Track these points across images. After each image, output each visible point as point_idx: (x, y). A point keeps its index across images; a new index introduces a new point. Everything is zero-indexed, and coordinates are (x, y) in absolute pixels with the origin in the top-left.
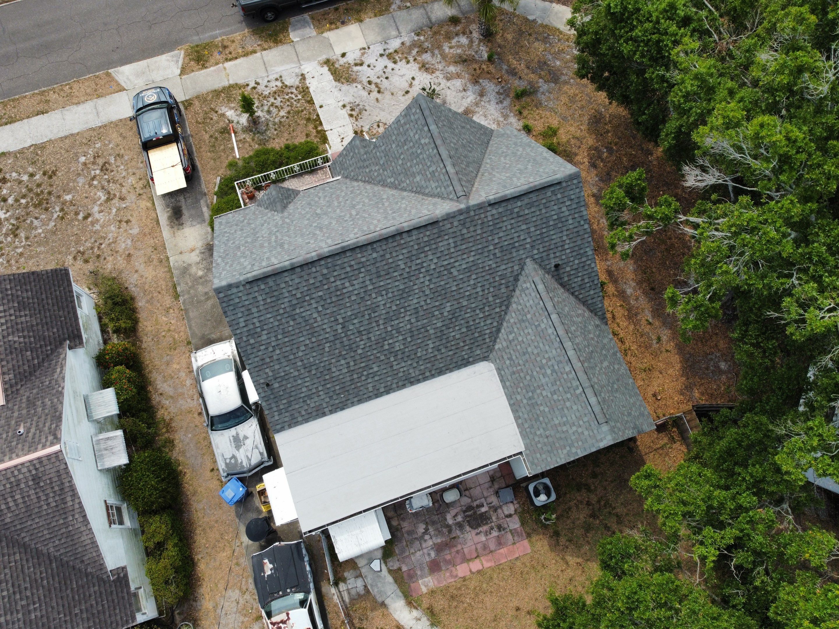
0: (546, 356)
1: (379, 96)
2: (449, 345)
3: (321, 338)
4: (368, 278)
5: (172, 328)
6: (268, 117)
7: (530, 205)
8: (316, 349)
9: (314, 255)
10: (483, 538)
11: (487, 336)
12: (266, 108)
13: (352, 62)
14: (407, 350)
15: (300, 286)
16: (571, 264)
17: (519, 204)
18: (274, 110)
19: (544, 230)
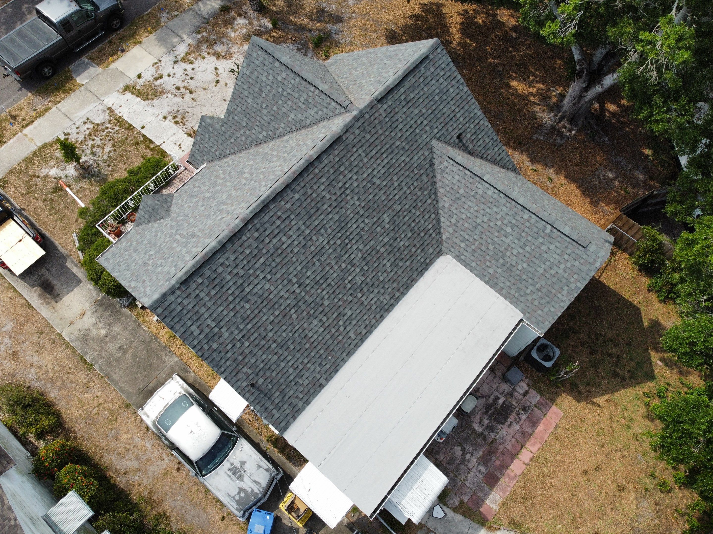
0: (499, 217)
1: (193, 96)
2: (403, 256)
3: (283, 307)
4: (301, 223)
5: (101, 400)
6: (95, 158)
7: (412, 88)
8: (283, 322)
9: (237, 223)
10: (517, 427)
11: (431, 231)
12: (88, 152)
13: (151, 79)
14: (368, 279)
15: (238, 261)
16: (469, 130)
17: (403, 90)
18: (98, 150)
19: (434, 107)
